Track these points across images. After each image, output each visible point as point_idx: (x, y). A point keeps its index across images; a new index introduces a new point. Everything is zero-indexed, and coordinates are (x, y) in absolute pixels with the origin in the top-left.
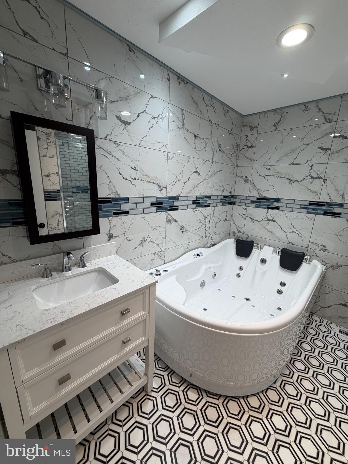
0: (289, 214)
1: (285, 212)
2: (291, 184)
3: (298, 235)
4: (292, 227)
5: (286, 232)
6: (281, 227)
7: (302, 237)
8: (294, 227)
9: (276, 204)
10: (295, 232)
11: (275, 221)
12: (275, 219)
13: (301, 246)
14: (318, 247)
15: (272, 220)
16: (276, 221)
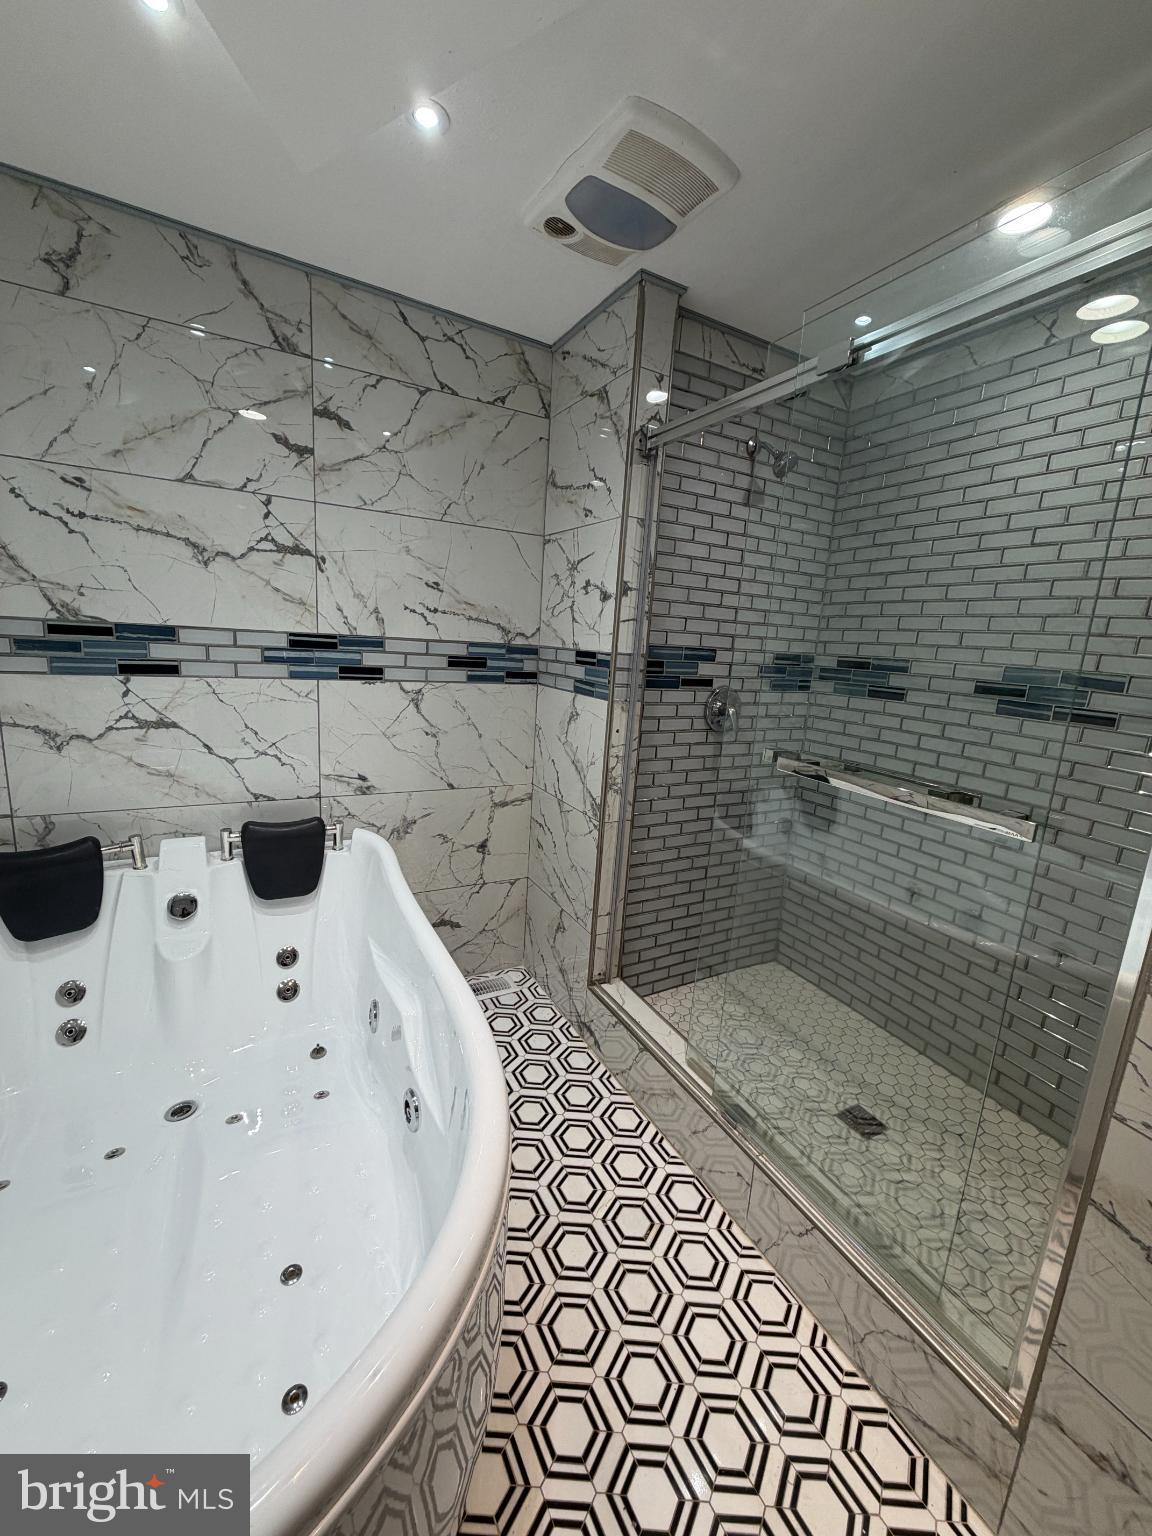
0: (229, 687)
1: (209, 680)
2: (206, 564)
3: (279, 759)
4: (249, 736)
5: (231, 762)
6: (206, 746)
7: (292, 766)
8: (256, 733)
9: (160, 652)
10: (266, 754)
11: (175, 725)
12: (173, 717)
13: (298, 798)
14: (349, 784)
15: (162, 724)
16: (181, 725)
